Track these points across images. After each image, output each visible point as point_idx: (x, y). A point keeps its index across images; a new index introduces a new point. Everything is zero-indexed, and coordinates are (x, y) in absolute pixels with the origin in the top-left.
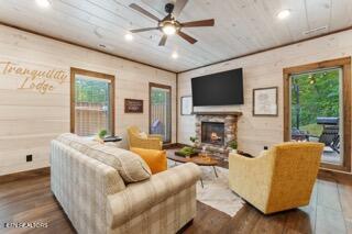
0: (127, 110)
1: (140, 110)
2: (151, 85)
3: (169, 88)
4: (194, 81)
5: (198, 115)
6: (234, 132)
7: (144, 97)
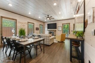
0: (36, 30)
1: (38, 30)
2: (40, 25)
3: (43, 25)
4: (48, 24)
5: (49, 30)
6: (55, 33)
7: (39, 27)
